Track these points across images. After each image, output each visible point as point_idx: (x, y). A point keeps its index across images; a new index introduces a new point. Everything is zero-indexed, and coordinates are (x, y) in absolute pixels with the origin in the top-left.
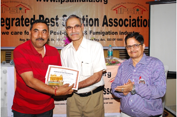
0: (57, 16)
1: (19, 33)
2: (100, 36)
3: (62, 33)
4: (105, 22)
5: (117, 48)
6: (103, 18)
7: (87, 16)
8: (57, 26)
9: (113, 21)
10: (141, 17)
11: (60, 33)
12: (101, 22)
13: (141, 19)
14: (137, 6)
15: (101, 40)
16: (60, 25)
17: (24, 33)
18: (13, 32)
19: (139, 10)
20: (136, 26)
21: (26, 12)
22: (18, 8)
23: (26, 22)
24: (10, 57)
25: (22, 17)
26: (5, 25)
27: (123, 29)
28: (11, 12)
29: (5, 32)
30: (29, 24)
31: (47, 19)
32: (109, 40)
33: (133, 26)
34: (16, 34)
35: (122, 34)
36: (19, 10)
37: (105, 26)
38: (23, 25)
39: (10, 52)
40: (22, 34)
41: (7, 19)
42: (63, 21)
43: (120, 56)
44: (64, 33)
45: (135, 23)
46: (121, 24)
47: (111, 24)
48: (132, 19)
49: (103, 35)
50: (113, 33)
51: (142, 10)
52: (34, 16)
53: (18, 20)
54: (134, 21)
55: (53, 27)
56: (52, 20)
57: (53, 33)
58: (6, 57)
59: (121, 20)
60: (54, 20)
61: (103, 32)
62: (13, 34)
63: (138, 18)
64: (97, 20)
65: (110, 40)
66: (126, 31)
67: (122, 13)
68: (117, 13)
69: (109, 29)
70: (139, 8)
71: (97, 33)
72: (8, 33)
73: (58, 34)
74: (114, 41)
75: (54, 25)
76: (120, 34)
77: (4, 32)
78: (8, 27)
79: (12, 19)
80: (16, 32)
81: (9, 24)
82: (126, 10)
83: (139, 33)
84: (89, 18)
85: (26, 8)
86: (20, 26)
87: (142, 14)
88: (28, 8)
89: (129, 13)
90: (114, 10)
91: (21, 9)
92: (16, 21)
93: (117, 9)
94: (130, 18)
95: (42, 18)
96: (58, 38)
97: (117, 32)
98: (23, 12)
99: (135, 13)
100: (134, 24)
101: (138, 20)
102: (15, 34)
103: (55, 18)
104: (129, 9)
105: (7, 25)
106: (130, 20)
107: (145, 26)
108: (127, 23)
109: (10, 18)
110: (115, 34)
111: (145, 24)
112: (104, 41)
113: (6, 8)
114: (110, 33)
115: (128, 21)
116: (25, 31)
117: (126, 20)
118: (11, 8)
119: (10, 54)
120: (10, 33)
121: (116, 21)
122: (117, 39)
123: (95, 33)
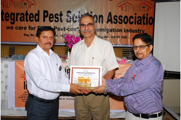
0: (61, 12)
1: (23, 28)
2: (104, 33)
3: (66, 29)
4: (110, 19)
5: (121, 46)
6: (108, 14)
7: (91, 12)
8: (61, 22)
9: (118, 18)
10: (147, 14)
11: (64, 29)
12: (105, 19)
13: (147, 16)
14: (143, 3)
15: (105, 37)
16: (64, 21)
17: (28, 28)
18: (18, 27)
19: (145, 7)
20: (141, 24)
21: (30, 8)
22: (23, 3)
23: (30, 17)
24: (14, 51)
25: (27, 12)
26: (10, 20)
27: (128, 26)
28: (16, 7)
29: (10, 27)
30: (33, 19)
31: (51, 14)
32: (113, 37)
33: (138, 24)
34: (21, 29)
35: (126, 32)
36: (23, 5)
37: (109, 23)
38: (27, 21)
39: (14, 47)
40: (26, 29)
41: (12, 14)
42: (67, 17)
43: (123, 54)
44: (68, 29)
45: (141, 20)
46: (126, 21)
47: (115, 21)
48: (137, 16)
49: (107, 33)
50: (117, 31)
51: (148, 7)
52: (39, 11)
53: (22, 15)
54: (139, 19)
55: (57, 23)
56: (57, 16)
57: (56, 28)
58: (10, 51)
59: (126, 17)
60: (58, 15)
61: (107, 29)
62: (17, 29)
63: (144, 15)
64: (101, 16)
65: (115, 37)
66: (131, 29)
67: (127, 10)
68: (122, 10)
69: (114, 26)
70: (145, 5)
71: (101, 30)
72: (13, 28)
73: (62, 30)
74: (118, 39)
75: (58, 21)
76: (125, 32)
77: (8, 27)
78: (12, 21)
79: (17, 13)
80: (21, 27)
81: (14, 19)
82: (132, 8)
83: (144, 30)
84: (93, 14)
85: (31, 3)
86: (24, 21)
87: (148, 11)
88: (33, 3)
89: (135, 10)
90: (119, 7)
91: (25, 4)
92: (21, 16)
93: (123, 6)
94: (136, 16)
95: (46, 14)
96: (61, 34)
97: (121, 30)
98: (28, 7)
99: (141, 10)
100: (139, 22)
101: (144, 17)
102: (19, 29)
103: (59, 13)
104: (134, 6)
105: (12, 19)
106: (135, 17)
107: (151, 24)
108: (132, 20)
109: (14, 13)
110: (120, 32)
111: (151, 22)
112: (108, 39)
113: (11, 3)
114: (114, 31)
115: (133, 18)
116: (30, 26)
117: (131, 17)
118: (16, 3)
119: (14, 49)
120: (14, 28)
121: (120, 18)
122: (122, 37)
123: (99, 29)
